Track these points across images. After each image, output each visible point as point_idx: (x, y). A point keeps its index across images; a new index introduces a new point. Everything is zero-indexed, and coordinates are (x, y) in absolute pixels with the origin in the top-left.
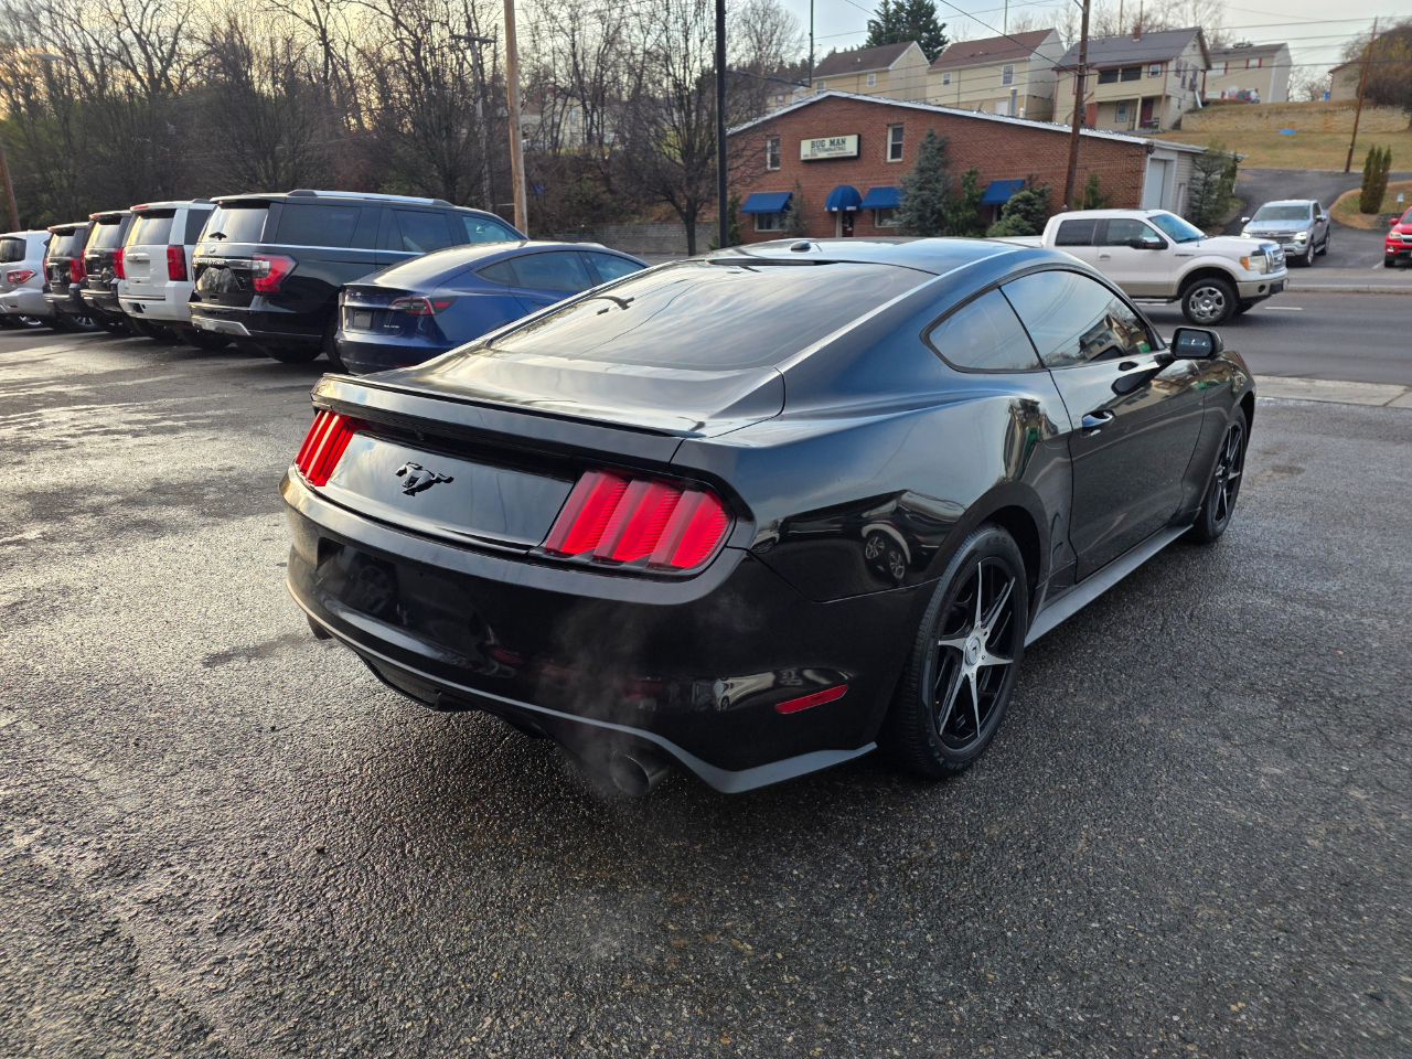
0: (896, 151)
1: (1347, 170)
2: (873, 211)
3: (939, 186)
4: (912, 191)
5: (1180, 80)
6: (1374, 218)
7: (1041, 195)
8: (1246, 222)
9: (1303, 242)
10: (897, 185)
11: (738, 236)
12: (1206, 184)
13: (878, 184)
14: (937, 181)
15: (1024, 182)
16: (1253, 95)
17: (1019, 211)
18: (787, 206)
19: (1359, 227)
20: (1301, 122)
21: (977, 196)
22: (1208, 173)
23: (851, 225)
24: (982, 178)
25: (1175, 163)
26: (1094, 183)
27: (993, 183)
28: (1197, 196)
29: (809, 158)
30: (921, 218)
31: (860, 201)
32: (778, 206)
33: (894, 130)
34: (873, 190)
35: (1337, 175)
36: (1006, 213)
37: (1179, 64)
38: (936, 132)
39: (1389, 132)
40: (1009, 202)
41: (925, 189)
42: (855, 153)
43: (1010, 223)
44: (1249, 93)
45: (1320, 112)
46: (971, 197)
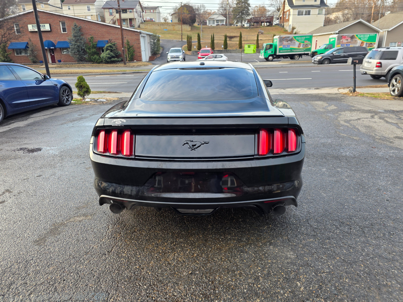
0: (64, 30)
1: (182, 40)
2: (60, 49)
3: (82, 41)
4: (73, 43)
5: (137, 14)
6: (191, 52)
7: (114, 45)
8: (168, 53)
9: (182, 58)
10: (68, 41)
11: (9, 57)
12: (154, 43)
13: (60, 40)
14: (81, 40)
15: (108, 41)
16: (153, 20)
17: (109, 50)
18: (27, 47)
19: (189, 54)
20: (168, 28)
21: (95, 45)
22: (154, 40)
23: (53, 53)
24: (95, 39)
25: (146, 37)
26: (128, 42)
27: (98, 41)
28: (152, 46)
29: (32, 31)
30: (78, 51)
31: (55, 46)
32: (24, 47)
33: (62, 23)
34: (59, 42)
35: (180, 41)
36: (105, 50)
37: (136, 10)
38: (77, 24)
39: (187, 31)
40: (105, 47)
41: (77, 42)
42: (50, 30)
43: (107, 53)
44: (152, 19)
45: (172, 25)
46: (93, 45)
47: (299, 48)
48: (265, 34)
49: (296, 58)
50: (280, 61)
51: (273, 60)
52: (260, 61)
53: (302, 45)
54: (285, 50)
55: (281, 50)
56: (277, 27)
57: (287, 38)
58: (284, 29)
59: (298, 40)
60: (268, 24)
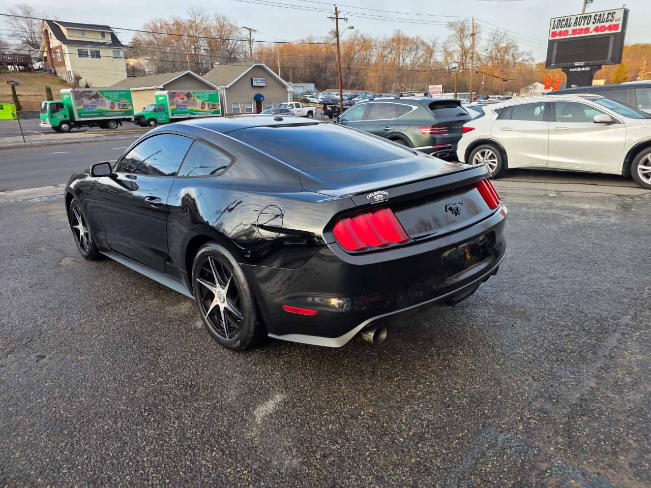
47: (112, 110)
48: (22, 85)
49: (112, 125)
50: (85, 131)
51: (70, 130)
52: (45, 133)
53: (117, 105)
54: (90, 113)
55: (83, 113)
56: (43, 74)
57: (87, 93)
58: (59, 78)
59: (108, 97)
60: (21, 68)
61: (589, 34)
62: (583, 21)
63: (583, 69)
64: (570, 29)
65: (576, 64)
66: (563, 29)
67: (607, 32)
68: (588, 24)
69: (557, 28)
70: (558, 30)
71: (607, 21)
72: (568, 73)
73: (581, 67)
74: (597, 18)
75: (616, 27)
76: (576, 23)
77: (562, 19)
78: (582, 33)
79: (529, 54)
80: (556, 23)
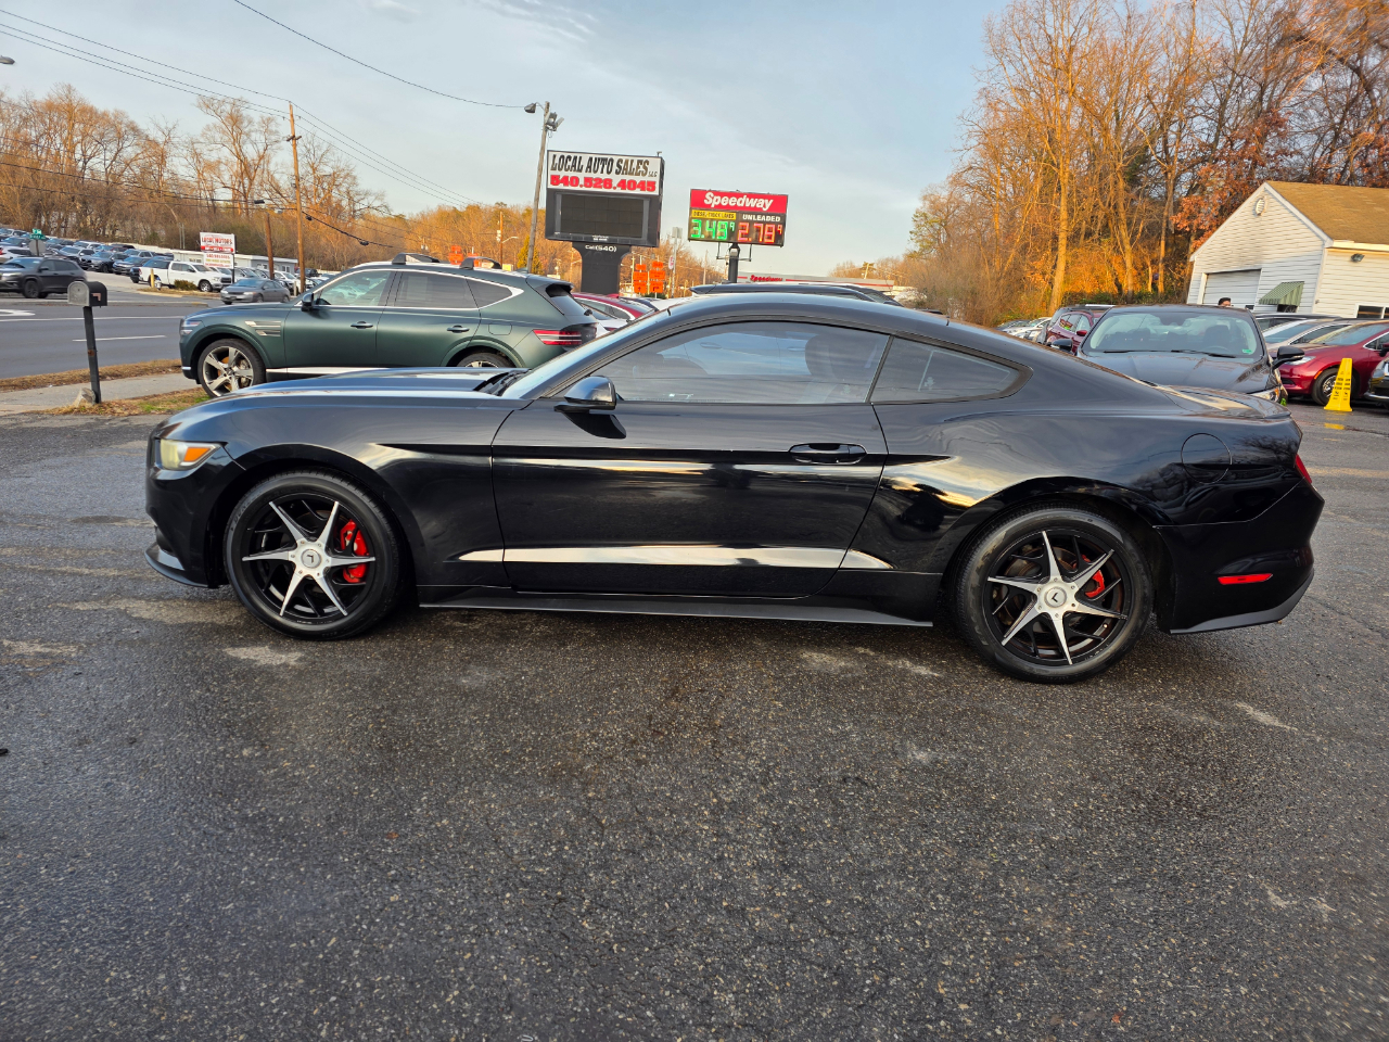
61: (611, 190)
62: (601, 166)
63: (606, 249)
64: (581, 176)
65: (596, 239)
66: (571, 174)
67: (638, 191)
68: (609, 173)
69: (560, 170)
70: (562, 174)
71: (638, 174)
72: (583, 252)
73: (603, 244)
74: (622, 165)
75: (652, 184)
76: (589, 167)
77: (566, 155)
78: (600, 187)
79: (380, 196)
80: (557, 161)
